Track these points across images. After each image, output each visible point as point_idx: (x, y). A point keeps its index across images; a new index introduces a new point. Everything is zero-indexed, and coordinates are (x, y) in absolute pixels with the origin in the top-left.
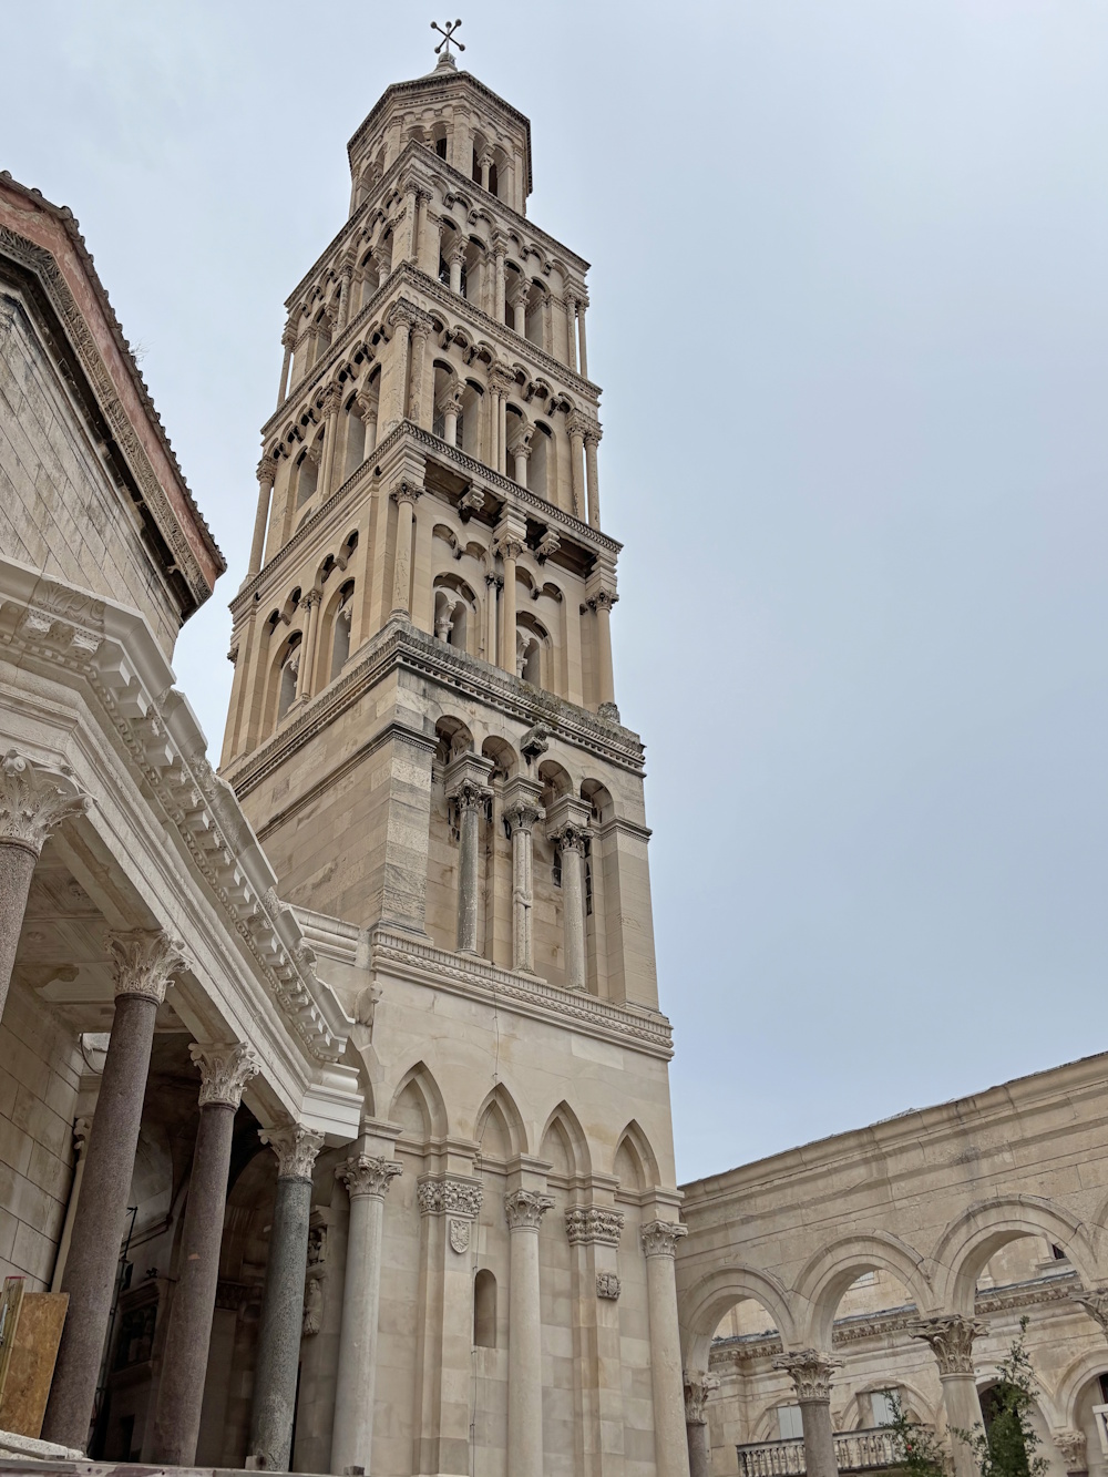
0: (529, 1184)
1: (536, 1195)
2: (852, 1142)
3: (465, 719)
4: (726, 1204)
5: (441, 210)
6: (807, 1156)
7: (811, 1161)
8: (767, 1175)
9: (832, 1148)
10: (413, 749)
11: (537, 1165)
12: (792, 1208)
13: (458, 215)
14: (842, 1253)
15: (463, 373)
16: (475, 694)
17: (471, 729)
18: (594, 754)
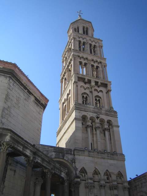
1: (103, 184)
3: (86, 115)
5: (78, 39)
10: (78, 121)
11: (103, 179)
15: (84, 62)
16: (87, 111)
18: (109, 116)
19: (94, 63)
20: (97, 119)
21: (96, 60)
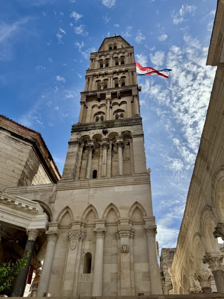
2: (194, 182)
3: (88, 134)
5: (98, 59)
7: (193, 193)
9: (193, 186)
10: (73, 145)
11: (100, 221)
13: (102, 57)
15: (102, 79)
16: (92, 129)
18: (125, 126)
19: (118, 75)
20: (105, 135)
21: (120, 70)
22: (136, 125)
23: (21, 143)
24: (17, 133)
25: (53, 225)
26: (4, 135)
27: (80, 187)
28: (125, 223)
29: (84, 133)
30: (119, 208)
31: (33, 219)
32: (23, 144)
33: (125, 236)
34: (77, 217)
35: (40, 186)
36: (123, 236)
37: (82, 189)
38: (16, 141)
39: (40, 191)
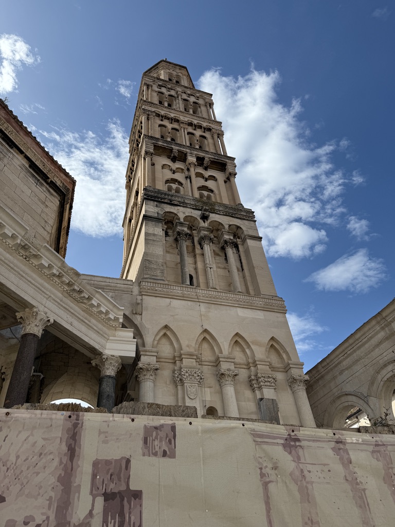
0: (224, 367)
1: (229, 370)
2: (374, 322)
3: (175, 212)
4: (332, 369)
5: (157, 89)
6: (357, 336)
7: (360, 338)
8: (344, 351)
9: (366, 329)
10: (153, 223)
11: (227, 358)
12: (357, 361)
13: (164, 90)
14: (384, 372)
15: (170, 126)
16: (179, 204)
17: (178, 214)
18: (232, 217)
19: (195, 130)
20: (204, 222)
21: (198, 123)
22: (247, 220)
23: (45, 189)
24: (40, 167)
25: (147, 353)
26: (19, 163)
27: (183, 298)
28: (264, 366)
29: (168, 208)
30: (251, 342)
31: (111, 338)
32: (47, 191)
33: (269, 386)
34: (188, 346)
35: (108, 280)
36: (266, 386)
37: (187, 302)
38: (36, 181)
39: (108, 289)
